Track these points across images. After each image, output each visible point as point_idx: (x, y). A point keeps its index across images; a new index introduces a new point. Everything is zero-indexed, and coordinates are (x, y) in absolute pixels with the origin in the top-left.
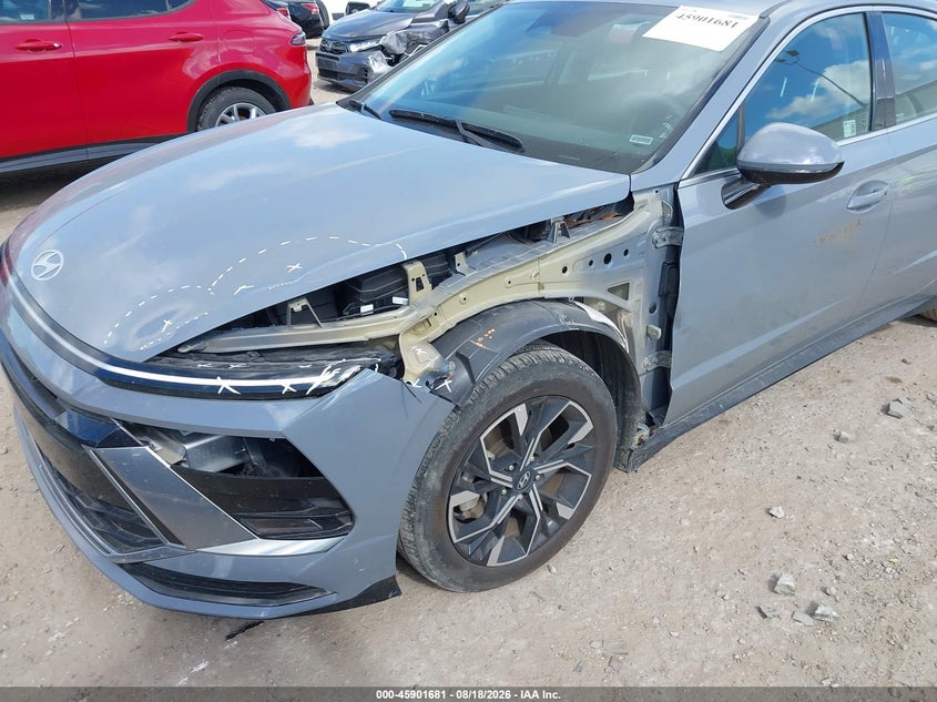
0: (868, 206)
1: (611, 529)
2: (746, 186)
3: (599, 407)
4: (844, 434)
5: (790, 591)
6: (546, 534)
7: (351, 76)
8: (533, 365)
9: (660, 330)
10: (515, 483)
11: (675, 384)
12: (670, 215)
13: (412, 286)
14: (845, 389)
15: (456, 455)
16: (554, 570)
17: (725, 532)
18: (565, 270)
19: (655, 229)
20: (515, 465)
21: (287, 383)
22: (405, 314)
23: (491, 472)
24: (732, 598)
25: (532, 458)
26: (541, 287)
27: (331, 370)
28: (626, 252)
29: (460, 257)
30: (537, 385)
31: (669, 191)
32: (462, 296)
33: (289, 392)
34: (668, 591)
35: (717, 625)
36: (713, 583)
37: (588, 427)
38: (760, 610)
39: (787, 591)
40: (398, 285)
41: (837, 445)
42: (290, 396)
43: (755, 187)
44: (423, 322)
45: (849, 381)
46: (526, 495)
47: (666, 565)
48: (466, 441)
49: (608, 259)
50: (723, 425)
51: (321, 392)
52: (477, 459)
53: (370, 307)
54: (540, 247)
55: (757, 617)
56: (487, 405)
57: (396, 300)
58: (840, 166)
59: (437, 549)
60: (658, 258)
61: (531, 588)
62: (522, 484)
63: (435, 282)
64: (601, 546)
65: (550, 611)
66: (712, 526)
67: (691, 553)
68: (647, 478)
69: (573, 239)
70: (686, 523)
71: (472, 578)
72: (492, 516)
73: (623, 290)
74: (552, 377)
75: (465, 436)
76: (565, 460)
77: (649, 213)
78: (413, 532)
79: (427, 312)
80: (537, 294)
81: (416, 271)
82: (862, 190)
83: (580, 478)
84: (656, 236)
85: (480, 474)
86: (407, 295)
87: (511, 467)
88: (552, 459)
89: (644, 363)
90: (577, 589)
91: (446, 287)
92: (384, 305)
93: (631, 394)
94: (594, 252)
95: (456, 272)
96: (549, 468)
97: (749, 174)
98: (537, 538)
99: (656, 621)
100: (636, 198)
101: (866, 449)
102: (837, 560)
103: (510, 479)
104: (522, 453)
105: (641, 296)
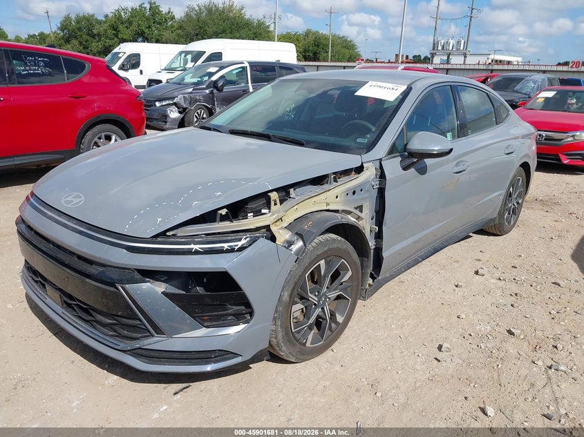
0: (461, 172)
1: (358, 331)
2: (410, 160)
3: (355, 263)
4: (460, 284)
5: (449, 350)
6: (331, 331)
7: (157, 119)
8: (327, 240)
9: (377, 228)
10: (319, 302)
11: (385, 254)
12: (379, 173)
13: (272, 203)
14: (456, 265)
15: (296, 283)
16: (335, 351)
17: (413, 329)
18: (337, 197)
19: (373, 180)
20: (318, 292)
21: (226, 246)
22: (270, 216)
23: (310, 294)
24: (422, 355)
25: (325, 289)
26: (328, 204)
27: (245, 239)
28: (361, 190)
29: (292, 190)
30: (329, 250)
31: (378, 162)
32: (295, 207)
33: (227, 249)
34: (392, 355)
35: (418, 367)
36: (412, 350)
37: (350, 274)
38: (436, 359)
39: (448, 350)
40: (264, 204)
41: (457, 289)
42: (228, 251)
43: (415, 160)
44: (279, 220)
45: (458, 262)
46: (323, 308)
47: (389, 344)
48: (300, 276)
49: (354, 193)
50: (401, 283)
51: (242, 249)
52: (303, 287)
53: (252, 214)
54: (326, 187)
55: (436, 362)
56: (309, 259)
57: (263, 211)
58: (451, 150)
59: (286, 334)
60: (375, 193)
61: (325, 360)
62: (321, 302)
63: (282, 202)
64: (355, 339)
65: (338, 368)
66: (406, 327)
67: (399, 338)
68: (370, 309)
69: (339, 183)
70: (393, 326)
71: (300, 352)
72: (309, 319)
73: (360, 208)
74: (336, 246)
75: (300, 274)
76: (340, 290)
77: (370, 173)
78: (275, 325)
79: (280, 215)
80: (326, 208)
81: (274, 196)
82: (457, 165)
83: (346, 301)
84: (373, 183)
85: (304, 295)
86: (269, 208)
87: (317, 293)
88: (334, 290)
89: (372, 244)
90: (348, 358)
91: (287, 204)
92: (258, 213)
93: (366, 259)
94: (349, 189)
95: (290, 198)
96: (333, 295)
97: (412, 154)
98: (327, 332)
99: (389, 368)
100: (365, 165)
101: (471, 289)
102: (467, 336)
103: (316, 299)
104: (321, 287)
105: (367, 212)
